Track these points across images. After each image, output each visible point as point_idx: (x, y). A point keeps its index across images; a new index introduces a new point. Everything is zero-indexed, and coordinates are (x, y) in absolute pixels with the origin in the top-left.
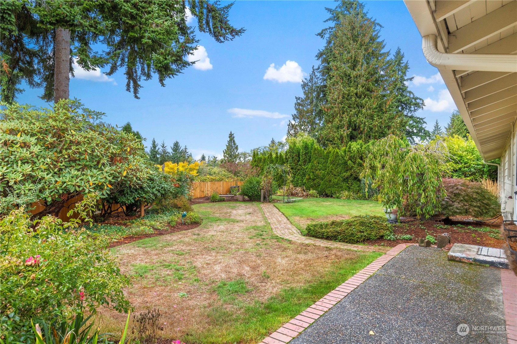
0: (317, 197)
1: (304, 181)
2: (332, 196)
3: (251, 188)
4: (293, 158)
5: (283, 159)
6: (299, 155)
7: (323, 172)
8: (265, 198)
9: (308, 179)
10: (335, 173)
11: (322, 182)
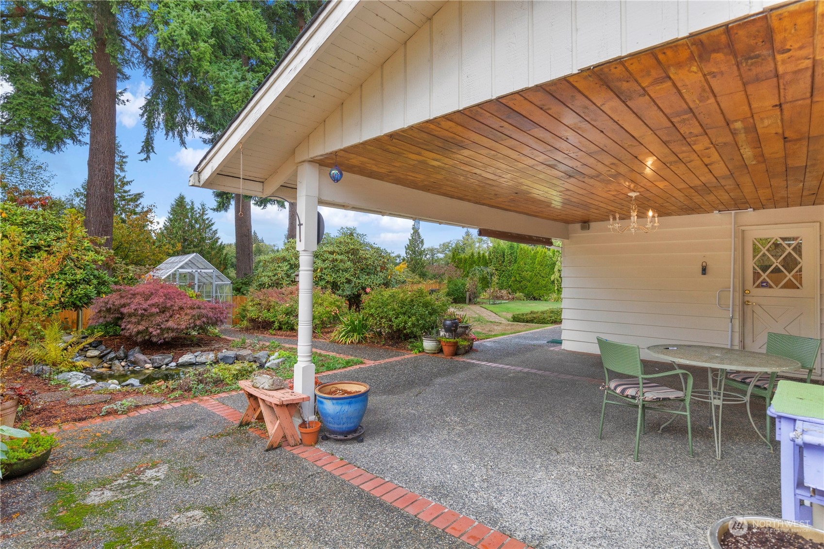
0: (524, 300)
1: (510, 283)
2: (540, 299)
3: (457, 290)
4: (497, 258)
5: (486, 260)
6: (504, 255)
7: (530, 273)
8: (470, 300)
9: (513, 281)
10: (542, 275)
11: (529, 284)
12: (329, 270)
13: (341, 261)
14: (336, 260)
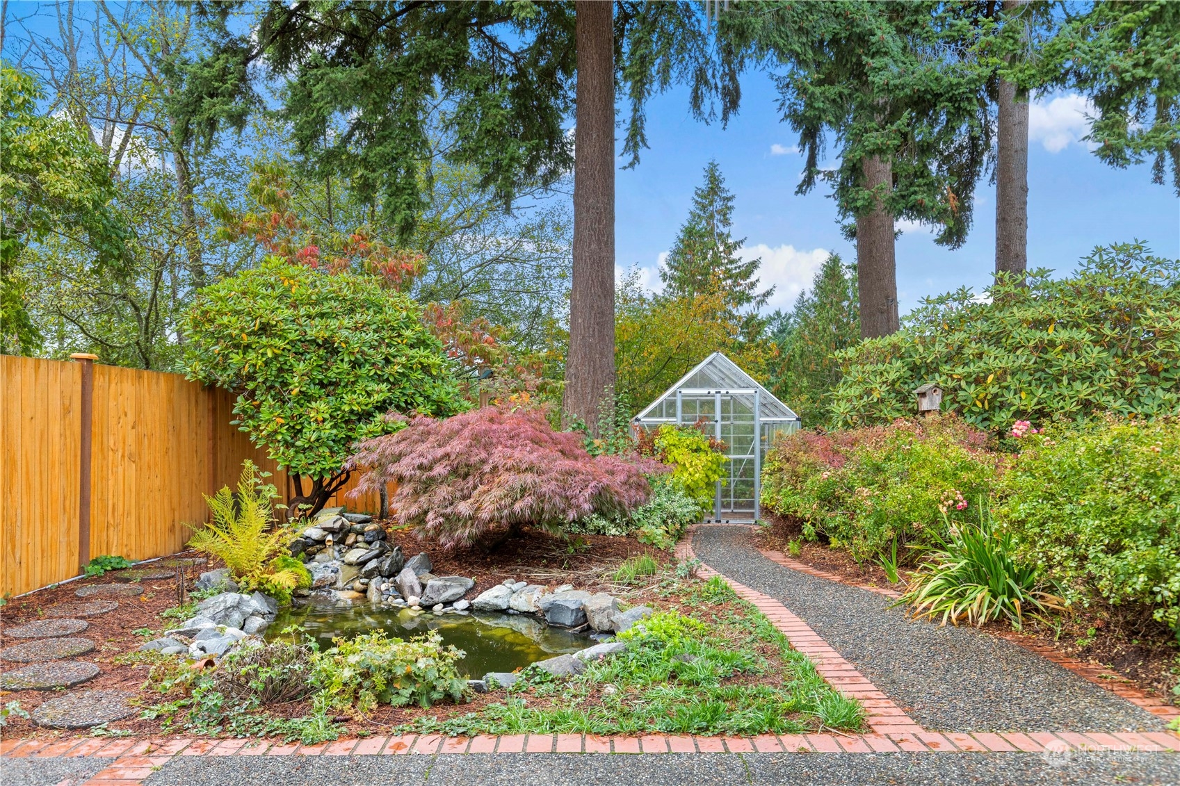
12: (1026, 378)
13: (1069, 347)
14: (1052, 344)
